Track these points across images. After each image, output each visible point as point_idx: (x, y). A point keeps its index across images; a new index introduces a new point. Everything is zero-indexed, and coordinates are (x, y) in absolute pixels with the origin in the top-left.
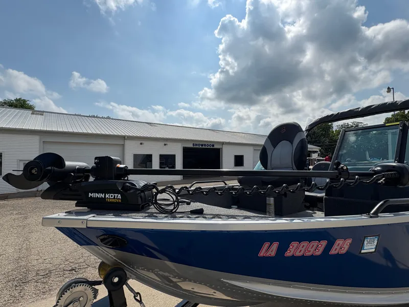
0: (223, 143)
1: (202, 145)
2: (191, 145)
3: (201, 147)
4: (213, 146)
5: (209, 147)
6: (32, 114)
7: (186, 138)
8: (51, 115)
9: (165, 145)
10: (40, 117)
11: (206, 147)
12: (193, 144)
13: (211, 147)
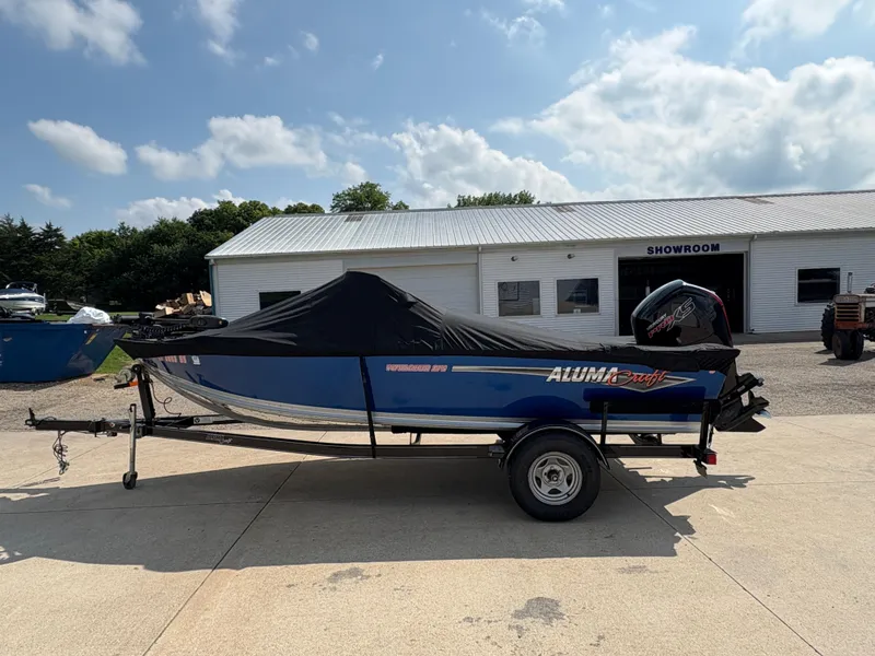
0: (751, 238)
1: (678, 249)
2: (642, 253)
4: (716, 247)
5: (701, 252)
6: (347, 220)
7: (627, 236)
8: (372, 219)
9: (569, 257)
10: (354, 225)
11: (693, 253)
12: (650, 250)
13: (710, 252)
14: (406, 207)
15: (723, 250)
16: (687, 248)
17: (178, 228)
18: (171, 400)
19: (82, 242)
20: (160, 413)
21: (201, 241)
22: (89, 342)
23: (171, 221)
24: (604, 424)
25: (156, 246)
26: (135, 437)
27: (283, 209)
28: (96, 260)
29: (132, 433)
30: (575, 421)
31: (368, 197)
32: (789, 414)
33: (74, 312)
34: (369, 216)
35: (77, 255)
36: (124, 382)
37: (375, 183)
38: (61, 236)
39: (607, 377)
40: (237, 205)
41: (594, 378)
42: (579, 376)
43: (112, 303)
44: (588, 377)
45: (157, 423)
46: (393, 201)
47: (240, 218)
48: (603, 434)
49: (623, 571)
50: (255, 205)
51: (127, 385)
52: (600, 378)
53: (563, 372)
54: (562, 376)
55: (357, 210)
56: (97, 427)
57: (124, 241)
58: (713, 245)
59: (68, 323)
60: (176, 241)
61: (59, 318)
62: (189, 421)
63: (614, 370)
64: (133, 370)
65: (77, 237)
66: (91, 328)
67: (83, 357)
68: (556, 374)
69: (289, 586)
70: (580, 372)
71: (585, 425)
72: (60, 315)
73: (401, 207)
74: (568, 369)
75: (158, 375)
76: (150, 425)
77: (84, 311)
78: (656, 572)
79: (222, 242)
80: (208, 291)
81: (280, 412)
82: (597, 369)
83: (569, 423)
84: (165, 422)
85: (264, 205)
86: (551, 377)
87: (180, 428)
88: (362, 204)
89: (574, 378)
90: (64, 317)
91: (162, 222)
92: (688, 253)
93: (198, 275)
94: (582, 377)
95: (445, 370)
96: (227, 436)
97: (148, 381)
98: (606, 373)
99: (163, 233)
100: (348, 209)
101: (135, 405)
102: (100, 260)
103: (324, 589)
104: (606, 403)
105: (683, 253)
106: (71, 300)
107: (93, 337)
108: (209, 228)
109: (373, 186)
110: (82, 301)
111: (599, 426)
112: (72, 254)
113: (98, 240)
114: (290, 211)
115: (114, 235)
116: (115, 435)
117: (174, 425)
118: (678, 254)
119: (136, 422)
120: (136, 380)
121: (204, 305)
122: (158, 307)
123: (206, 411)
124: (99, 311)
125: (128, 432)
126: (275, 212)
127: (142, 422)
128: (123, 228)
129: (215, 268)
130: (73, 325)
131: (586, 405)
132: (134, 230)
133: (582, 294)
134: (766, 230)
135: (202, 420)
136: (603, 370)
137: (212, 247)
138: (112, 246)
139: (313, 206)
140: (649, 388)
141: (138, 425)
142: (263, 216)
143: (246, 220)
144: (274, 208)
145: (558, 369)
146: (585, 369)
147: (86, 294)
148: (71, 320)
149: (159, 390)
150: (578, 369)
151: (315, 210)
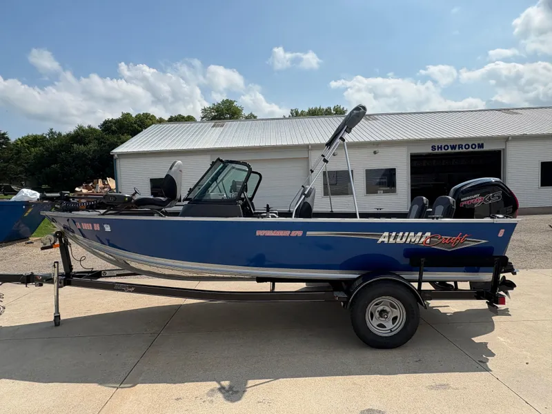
0: (506, 139)
1: (453, 147)
2: (427, 150)
3: (450, 150)
4: (481, 146)
5: (470, 149)
6: (213, 127)
7: (417, 138)
8: (231, 125)
9: (375, 153)
10: (219, 130)
11: (464, 150)
12: (433, 147)
13: (477, 149)
14: (255, 117)
15: (486, 148)
16: (461, 146)
17: (91, 133)
18: (84, 258)
19: (22, 143)
20: (77, 268)
21: (108, 142)
22: (27, 214)
23: (87, 128)
24: (421, 275)
25: (75, 145)
26: (58, 287)
27: (166, 119)
28: (32, 157)
29: (56, 284)
30: (398, 273)
31: (227, 110)
32: (541, 268)
33: (15, 193)
34: (228, 123)
35: (19, 152)
36: (49, 244)
37: (233, 100)
38: (8, 138)
39: (423, 240)
40: (134, 116)
41: (413, 240)
42: (401, 239)
43: (44, 187)
44: (409, 240)
45: (74, 276)
46: (246, 113)
47: (136, 125)
48: (420, 282)
49: (431, 388)
50: (147, 116)
51: (51, 247)
52: (418, 240)
53: (390, 236)
54: (389, 239)
55: (221, 119)
56: (28, 279)
57: (52, 142)
58: (479, 144)
59: (11, 200)
60: (90, 142)
61: (5, 197)
62: (98, 274)
63: (428, 234)
64: (55, 236)
65: (19, 139)
66: (28, 204)
67: (23, 225)
68: (384, 238)
69: (177, 399)
70: (403, 236)
71: (406, 276)
72: (6, 195)
73: (251, 117)
74: (394, 234)
75: (75, 239)
76: (69, 278)
77: (23, 192)
78: (457, 389)
79: (122, 143)
80: (113, 178)
81: (173, 267)
82: (416, 234)
83: (395, 274)
84: (81, 275)
85: (153, 116)
86: (381, 240)
87: (91, 279)
88: (223, 115)
89: (398, 240)
90: (9, 197)
91: (81, 128)
92: (461, 150)
93: (105, 166)
94: (404, 240)
95: (301, 234)
96: (131, 285)
97: (67, 243)
98: (422, 237)
99: (81, 136)
100: (214, 118)
101: (57, 262)
102: (35, 156)
103: (204, 402)
104: (422, 259)
105: (457, 150)
106: (14, 185)
107: (30, 211)
108: (114, 132)
109: (231, 103)
110: (22, 185)
111: (416, 276)
112: (14, 151)
113: (35, 141)
114: (172, 120)
115: (45, 137)
116: (41, 285)
117: (88, 277)
118: (453, 151)
119: (58, 276)
120: (58, 243)
121: (110, 188)
122: (77, 189)
123: (111, 266)
124: (34, 192)
125: (53, 283)
126: (161, 121)
127: (62, 275)
128: (52, 132)
129: (118, 161)
130: (15, 202)
131: (406, 261)
132: (60, 134)
133: (384, 180)
134: (517, 134)
135: (108, 273)
136: (420, 234)
137: (116, 145)
138: (44, 146)
139: (189, 117)
140: (454, 247)
141: (60, 277)
142: (153, 123)
143: (140, 127)
144: (160, 118)
145: (386, 234)
146: (407, 234)
147: (25, 180)
148: (14, 198)
149: (76, 250)
150: (401, 234)
151: (190, 119)
